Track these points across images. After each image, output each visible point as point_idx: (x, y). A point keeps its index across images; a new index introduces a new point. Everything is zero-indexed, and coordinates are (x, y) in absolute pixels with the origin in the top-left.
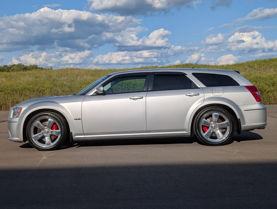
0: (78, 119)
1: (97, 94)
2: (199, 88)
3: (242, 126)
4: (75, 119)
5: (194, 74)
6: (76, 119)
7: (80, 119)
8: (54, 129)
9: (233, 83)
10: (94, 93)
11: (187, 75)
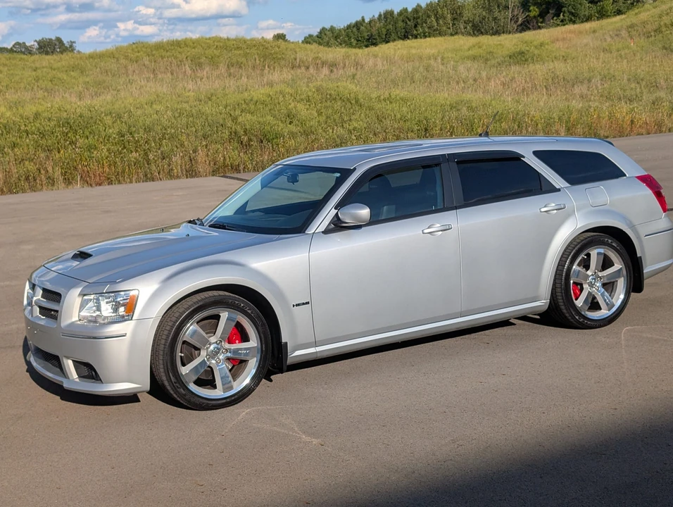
0: (303, 304)
1: (338, 226)
2: (559, 190)
3: (644, 272)
4: (294, 306)
5: (536, 153)
6: (297, 305)
7: (308, 303)
8: (237, 341)
9: (613, 172)
10: (329, 224)
11: (524, 157)
